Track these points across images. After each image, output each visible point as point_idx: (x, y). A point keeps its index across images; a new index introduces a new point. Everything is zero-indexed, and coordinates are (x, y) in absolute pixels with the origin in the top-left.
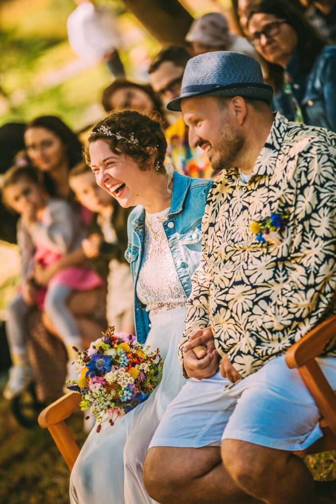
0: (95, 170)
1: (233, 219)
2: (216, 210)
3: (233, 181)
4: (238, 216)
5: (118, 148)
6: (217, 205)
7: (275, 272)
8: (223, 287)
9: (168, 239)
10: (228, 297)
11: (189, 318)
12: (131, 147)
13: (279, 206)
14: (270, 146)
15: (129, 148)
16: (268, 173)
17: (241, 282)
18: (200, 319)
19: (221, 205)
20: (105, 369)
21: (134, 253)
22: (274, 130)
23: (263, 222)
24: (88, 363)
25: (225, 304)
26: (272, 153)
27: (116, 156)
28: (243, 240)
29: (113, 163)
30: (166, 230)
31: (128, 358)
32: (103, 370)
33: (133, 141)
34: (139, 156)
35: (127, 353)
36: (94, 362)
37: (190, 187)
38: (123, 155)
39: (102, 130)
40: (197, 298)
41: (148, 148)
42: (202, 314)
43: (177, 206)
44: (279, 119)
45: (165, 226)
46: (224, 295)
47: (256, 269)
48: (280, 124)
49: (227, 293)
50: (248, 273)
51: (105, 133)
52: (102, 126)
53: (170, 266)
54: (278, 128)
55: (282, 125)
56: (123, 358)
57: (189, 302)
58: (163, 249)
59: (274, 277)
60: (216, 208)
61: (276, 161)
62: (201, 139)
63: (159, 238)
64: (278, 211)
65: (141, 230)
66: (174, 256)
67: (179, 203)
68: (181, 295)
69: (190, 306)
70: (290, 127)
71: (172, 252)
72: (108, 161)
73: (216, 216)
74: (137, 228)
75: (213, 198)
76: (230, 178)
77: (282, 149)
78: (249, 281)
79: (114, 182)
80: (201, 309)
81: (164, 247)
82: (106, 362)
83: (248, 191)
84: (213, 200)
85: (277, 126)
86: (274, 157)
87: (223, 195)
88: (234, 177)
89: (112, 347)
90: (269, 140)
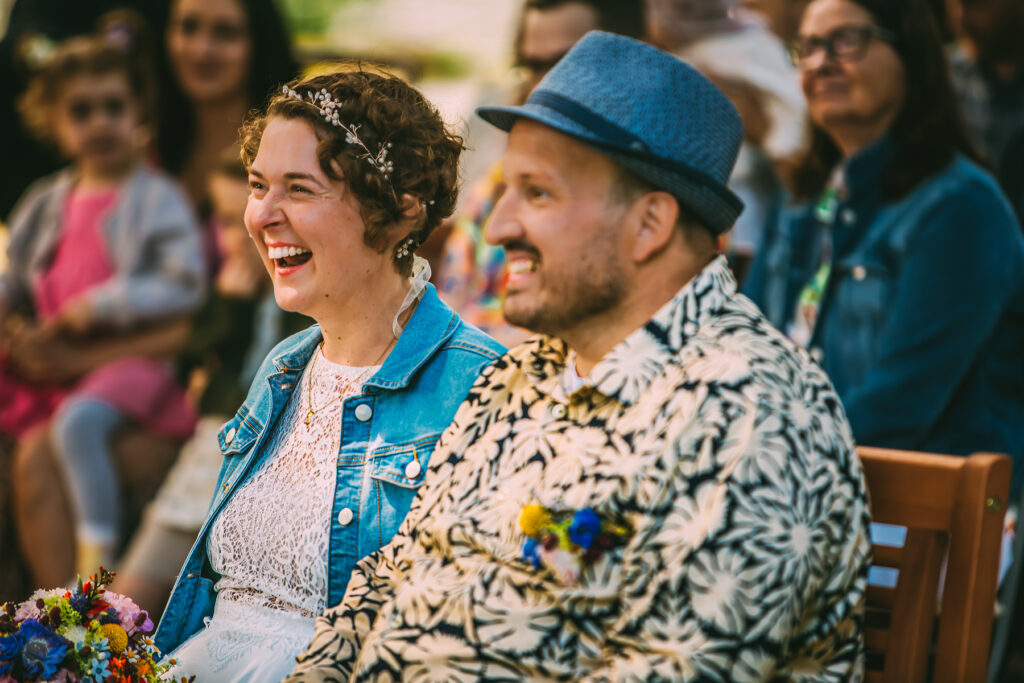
0: (255, 184)
1: (503, 472)
2: (479, 429)
3: (543, 377)
4: (517, 470)
5: (339, 164)
6: (485, 417)
7: (546, 641)
8: (411, 621)
9: (343, 443)
10: (411, 653)
11: (310, 653)
12: (369, 177)
13: (615, 497)
14: (660, 334)
15: (362, 177)
16: (624, 396)
17: (457, 631)
18: (334, 666)
19: (496, 420)
20: (41, 669)
21: (245, 435)
22: (686, 299)
23: (556, 515)
24: (6, 635)
25: (396, 666)
26: (654, 350)
27: (324, 180)
28: (497, 535)
29: (309, 191)
30: (347, 419)
31: (111, 668)
32: (35, 670)
33: (381, 165)
34: (379, 207)
35: (114, 654)
36: (23, 640)
37: (449, 341)
38: (341, 186)
39: (319, 101)
40: (350, 614)
41: (407, 196)
42: (345, 653)
43: (398, 371)
44: (712, 277)
45: (349, 407)
46: (403, 644)
47: (502, 613)
48: (708, 289)
49: (412, 640)
50: (480, 613)
51: (322, 112)
52: (324, 91)
53: (317, 511)
54: (698, 298)
55: (714, 294)
56: (100, 661)
57: (328, 617)
58: (317, 461)
59: (537, 654)
60: (481, 422)
61: (655, 374)
62: (524, 234)
63: (317, 426)
64: (607, 507)
65: (284, 387)
66: (340, 494)
67: (405, 367)
68: (314, 593)
69: (323, 626)
70: (728, 306)
71: (339, 480)
72: (298, 182)
73: (473, 443)
74: (278, 376)
75: (486, 394)
76: (538, 366)
77: (684, 352)
78: (476, 636)
79: (286, 238)
80: (346, 642)
81: (322, 458)
82: (51, 653)
83: (565, 418)
84: (484, 399)
85: (699, 289)
86: (656, 364)
87: (510, 397)
88: (548, 368)
89: (84, 622)
90: (661, 317)
